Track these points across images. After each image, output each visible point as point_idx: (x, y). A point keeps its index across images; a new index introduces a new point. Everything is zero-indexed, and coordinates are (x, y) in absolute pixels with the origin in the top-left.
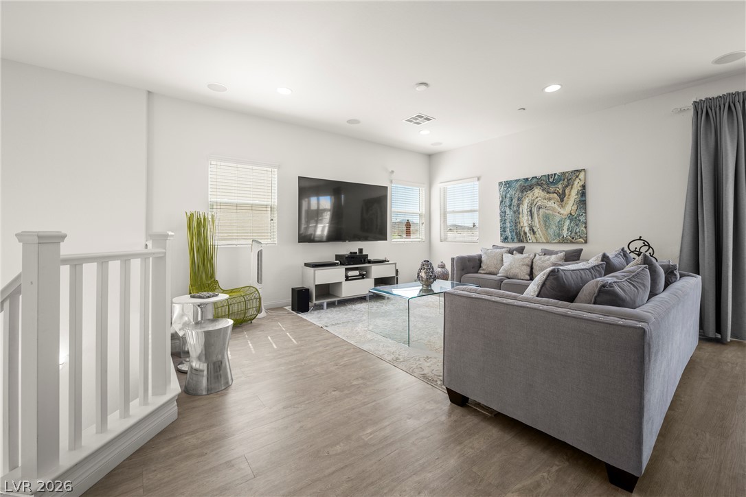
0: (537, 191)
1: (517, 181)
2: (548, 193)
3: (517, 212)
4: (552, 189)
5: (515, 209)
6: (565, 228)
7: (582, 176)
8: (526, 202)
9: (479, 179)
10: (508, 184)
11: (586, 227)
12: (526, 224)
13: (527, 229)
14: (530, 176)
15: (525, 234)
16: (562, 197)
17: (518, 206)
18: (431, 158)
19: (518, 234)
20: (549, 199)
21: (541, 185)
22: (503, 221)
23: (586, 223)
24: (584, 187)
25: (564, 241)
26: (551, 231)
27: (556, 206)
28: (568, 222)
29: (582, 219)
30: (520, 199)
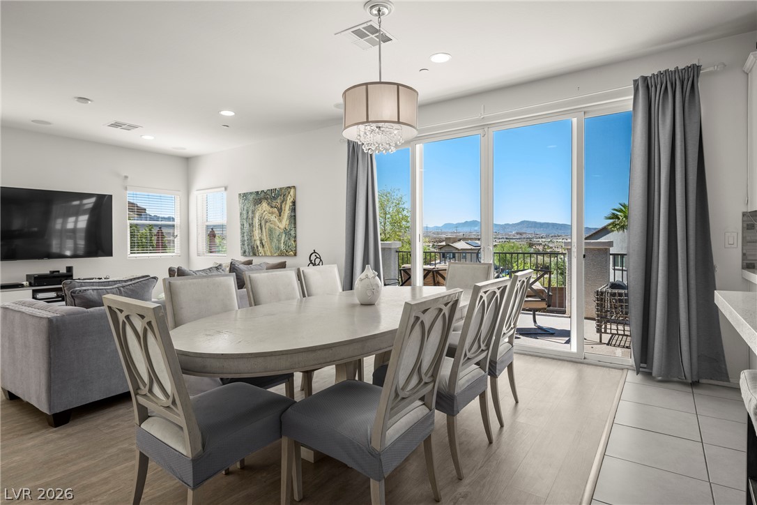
0: (265, 205)
1: (251, 193)
2: (272, 207)
3: (251, 225)
4: (274, 204)
5: (250, 221)
6: (282, 241)
7: (292, 191)
8: (257, 215)
9: (226, 189)
10: (244, 196)
11: (295, 241)
12: (258, 238)
13: (258, 243)
14: (260, 190)
15: (257, 247)
16: (280, 211)
17: (252, 218)
18: (188, 162)
19: (253, 248)
20: (272, 213)
21: (266, 199)
22: (243, 233)
23: (295, 237)
24: (294, 203)
25: (281, 255)
26: (274, 245)
27: (276, 220)
28: (284, 235)
29: (292, 232)
30: (253, 212)
